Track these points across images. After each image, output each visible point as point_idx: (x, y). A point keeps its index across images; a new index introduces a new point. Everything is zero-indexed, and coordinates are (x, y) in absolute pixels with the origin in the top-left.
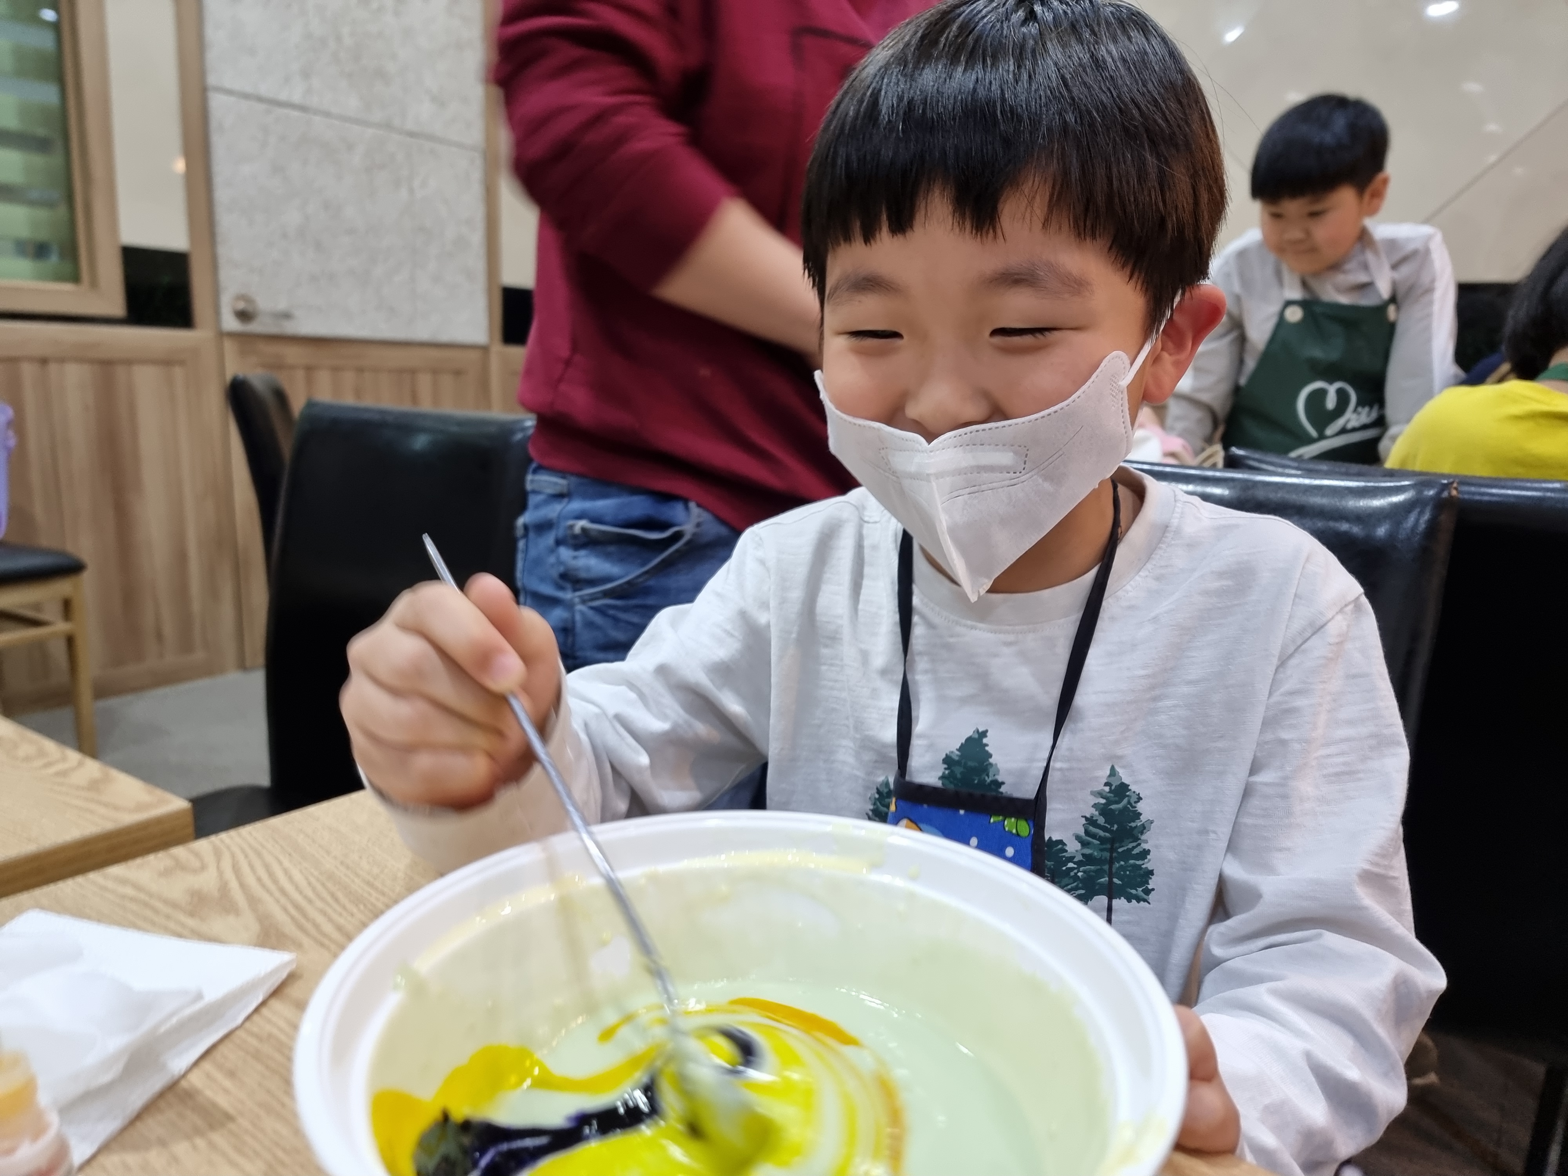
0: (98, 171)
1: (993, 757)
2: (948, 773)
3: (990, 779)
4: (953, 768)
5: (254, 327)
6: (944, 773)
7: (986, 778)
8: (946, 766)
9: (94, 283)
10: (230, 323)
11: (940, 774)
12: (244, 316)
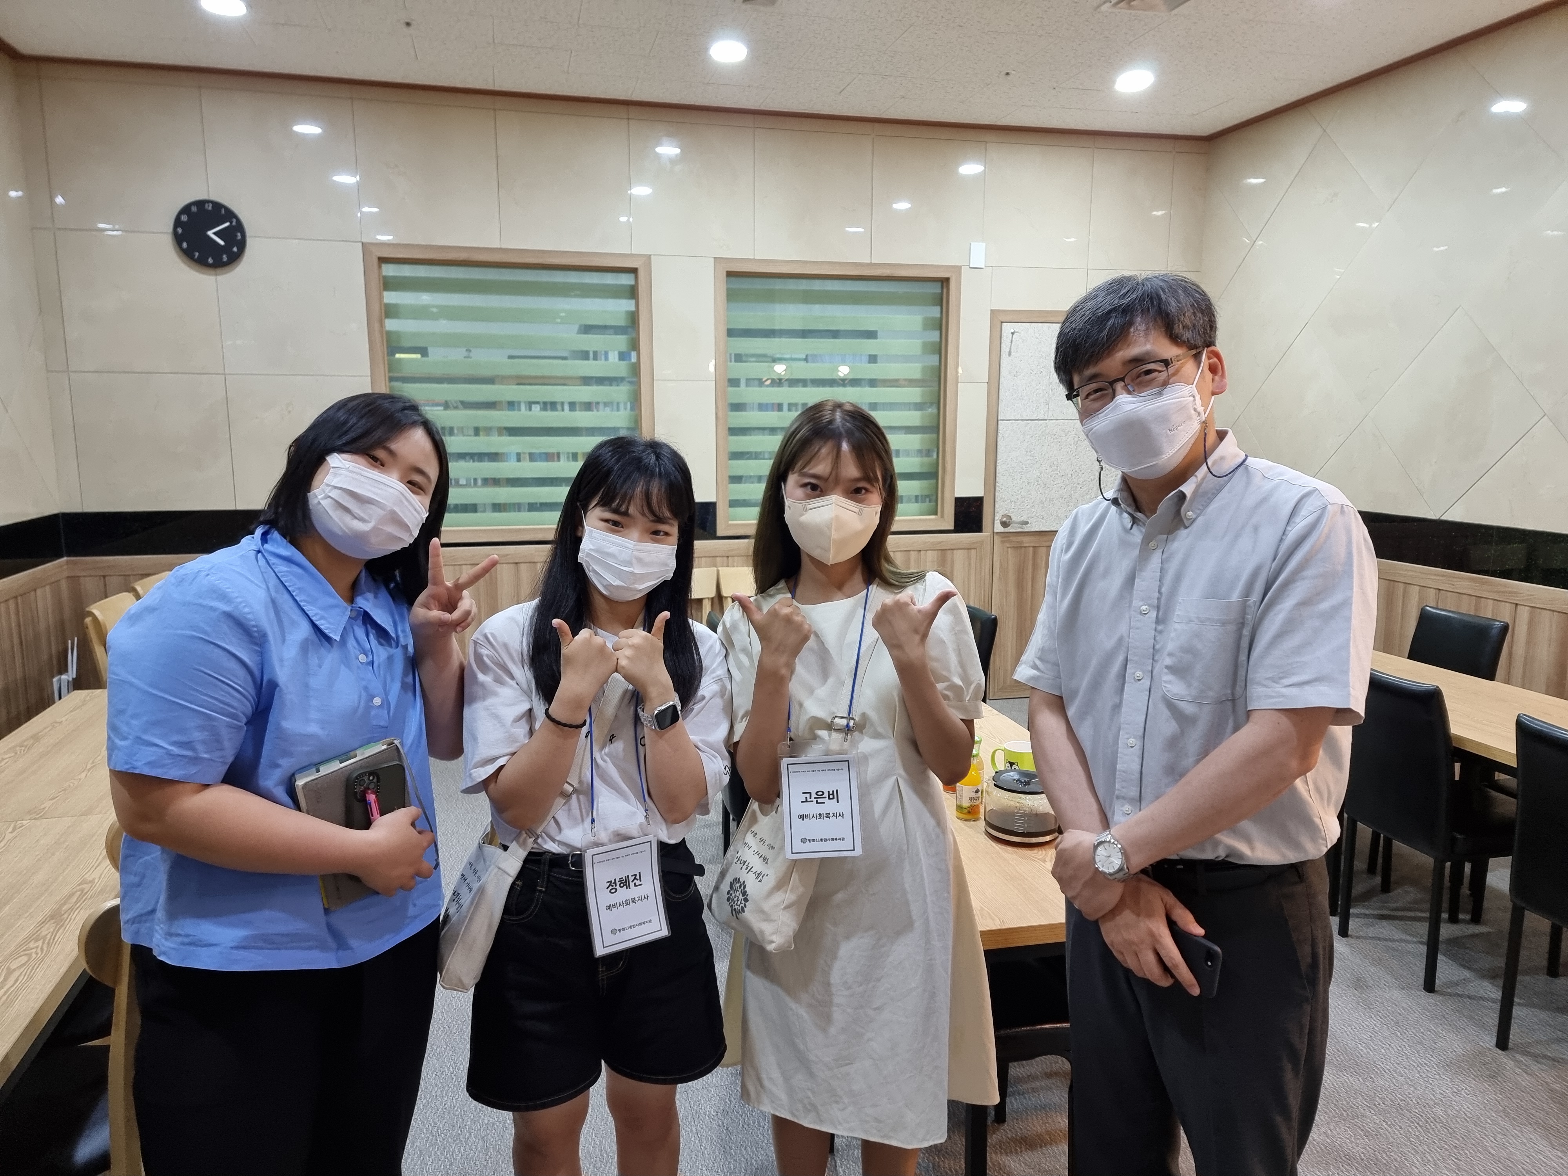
0: (949, 467)
5: (1007, 530)
9: (942, 516)
10: (999, 528)
12: (1005, 524)
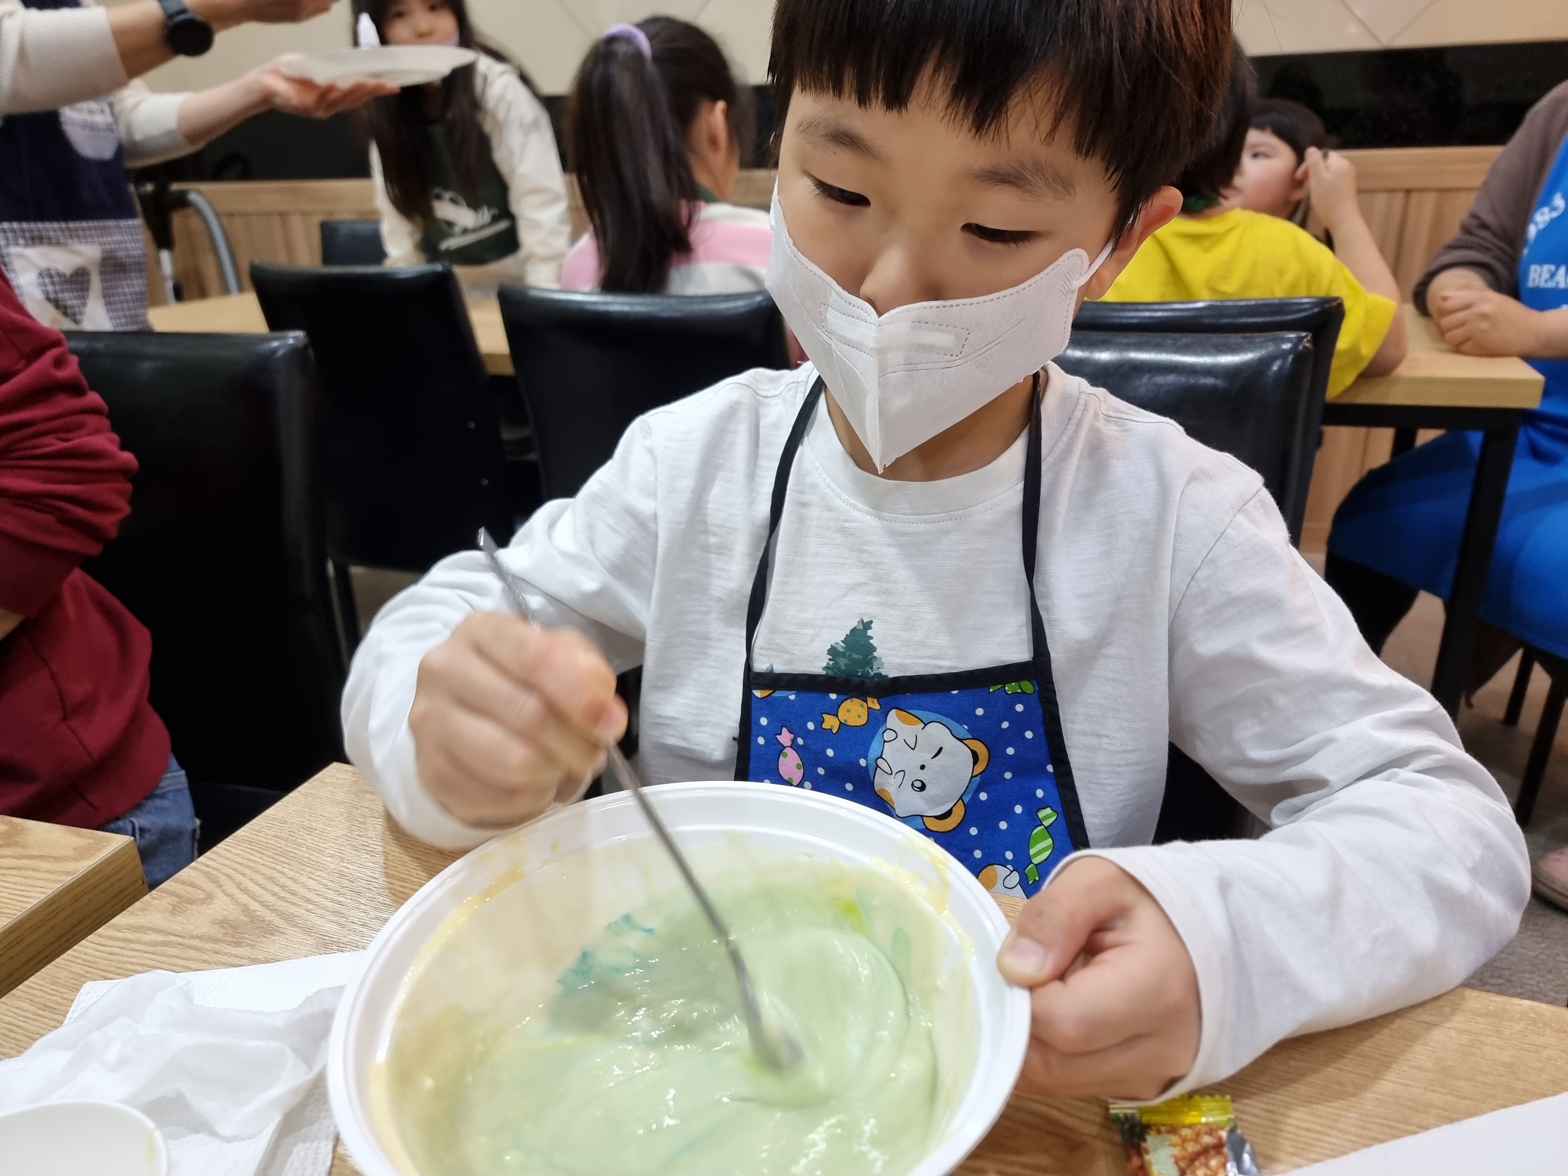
1: (877, 650)
2: (833, 664)
3: (874, 672)
4: (838, 659)
6: (828, 664)
7: (870, 671)
8: (830, 657)
11: (825, 664)
